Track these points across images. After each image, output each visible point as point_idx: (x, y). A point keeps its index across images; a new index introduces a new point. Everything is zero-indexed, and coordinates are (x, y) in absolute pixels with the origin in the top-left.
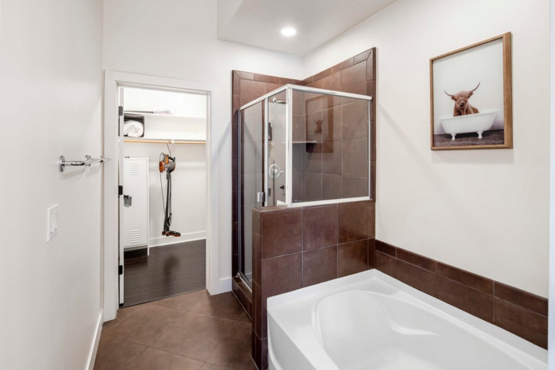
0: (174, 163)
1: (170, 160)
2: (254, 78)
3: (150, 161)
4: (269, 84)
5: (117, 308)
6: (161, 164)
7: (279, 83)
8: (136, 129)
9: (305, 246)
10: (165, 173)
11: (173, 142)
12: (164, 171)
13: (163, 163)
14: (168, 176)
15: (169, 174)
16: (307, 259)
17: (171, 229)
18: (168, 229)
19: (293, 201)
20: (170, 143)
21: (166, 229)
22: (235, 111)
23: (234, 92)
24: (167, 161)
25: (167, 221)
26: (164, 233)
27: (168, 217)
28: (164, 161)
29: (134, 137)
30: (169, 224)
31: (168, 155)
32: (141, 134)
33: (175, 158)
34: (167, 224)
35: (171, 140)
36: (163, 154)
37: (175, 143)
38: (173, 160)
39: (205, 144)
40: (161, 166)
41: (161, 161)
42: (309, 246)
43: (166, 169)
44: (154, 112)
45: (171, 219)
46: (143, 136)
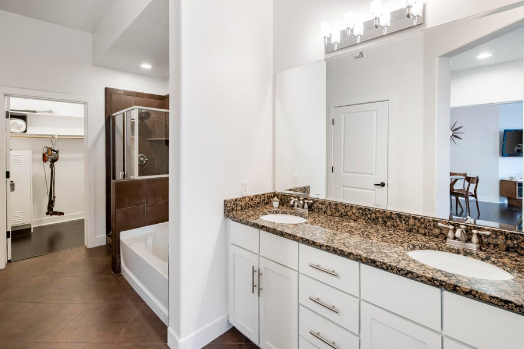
0: (57, 155)
1: (53, 152)
2: (124, 93)
3: (33, 153)
4: (136, 98)
5: (6, 262)
6: (44, 156)
7: (144, 97)
8: (18, 125)
9: (147, 202)
10: (48, 163)
11: (56, 137)
12: (47, 162)
13: (47, 155)
14: (51, 166)
15: (52, 164)
16: (149, 209)
17: (55, 209)
18: (52, 210)
19: (139, 175)
20: (54, 138)
21: (50, 209)
22: (108, 116)
23: (107, 103)
24: (50, 153)
25: (51, 203)
26: (47, 214)
27: (52, 200)
28: (47, 153)
29: (17, 133)
30: (53, 206)
31: (51, 148)
32: (24, 130)
33: (58, 150)
34: (51, 206)
35: (54, 135)
36: (47, 147)
37: (58, 138)
38: (57, 152)
39: (83, 139)
40: (45, 157)
41: (44, 153)
42: (150, 202)
43: (50, 160)
44: (37, 111)
45: (54, 201)
46: (25, 131)
